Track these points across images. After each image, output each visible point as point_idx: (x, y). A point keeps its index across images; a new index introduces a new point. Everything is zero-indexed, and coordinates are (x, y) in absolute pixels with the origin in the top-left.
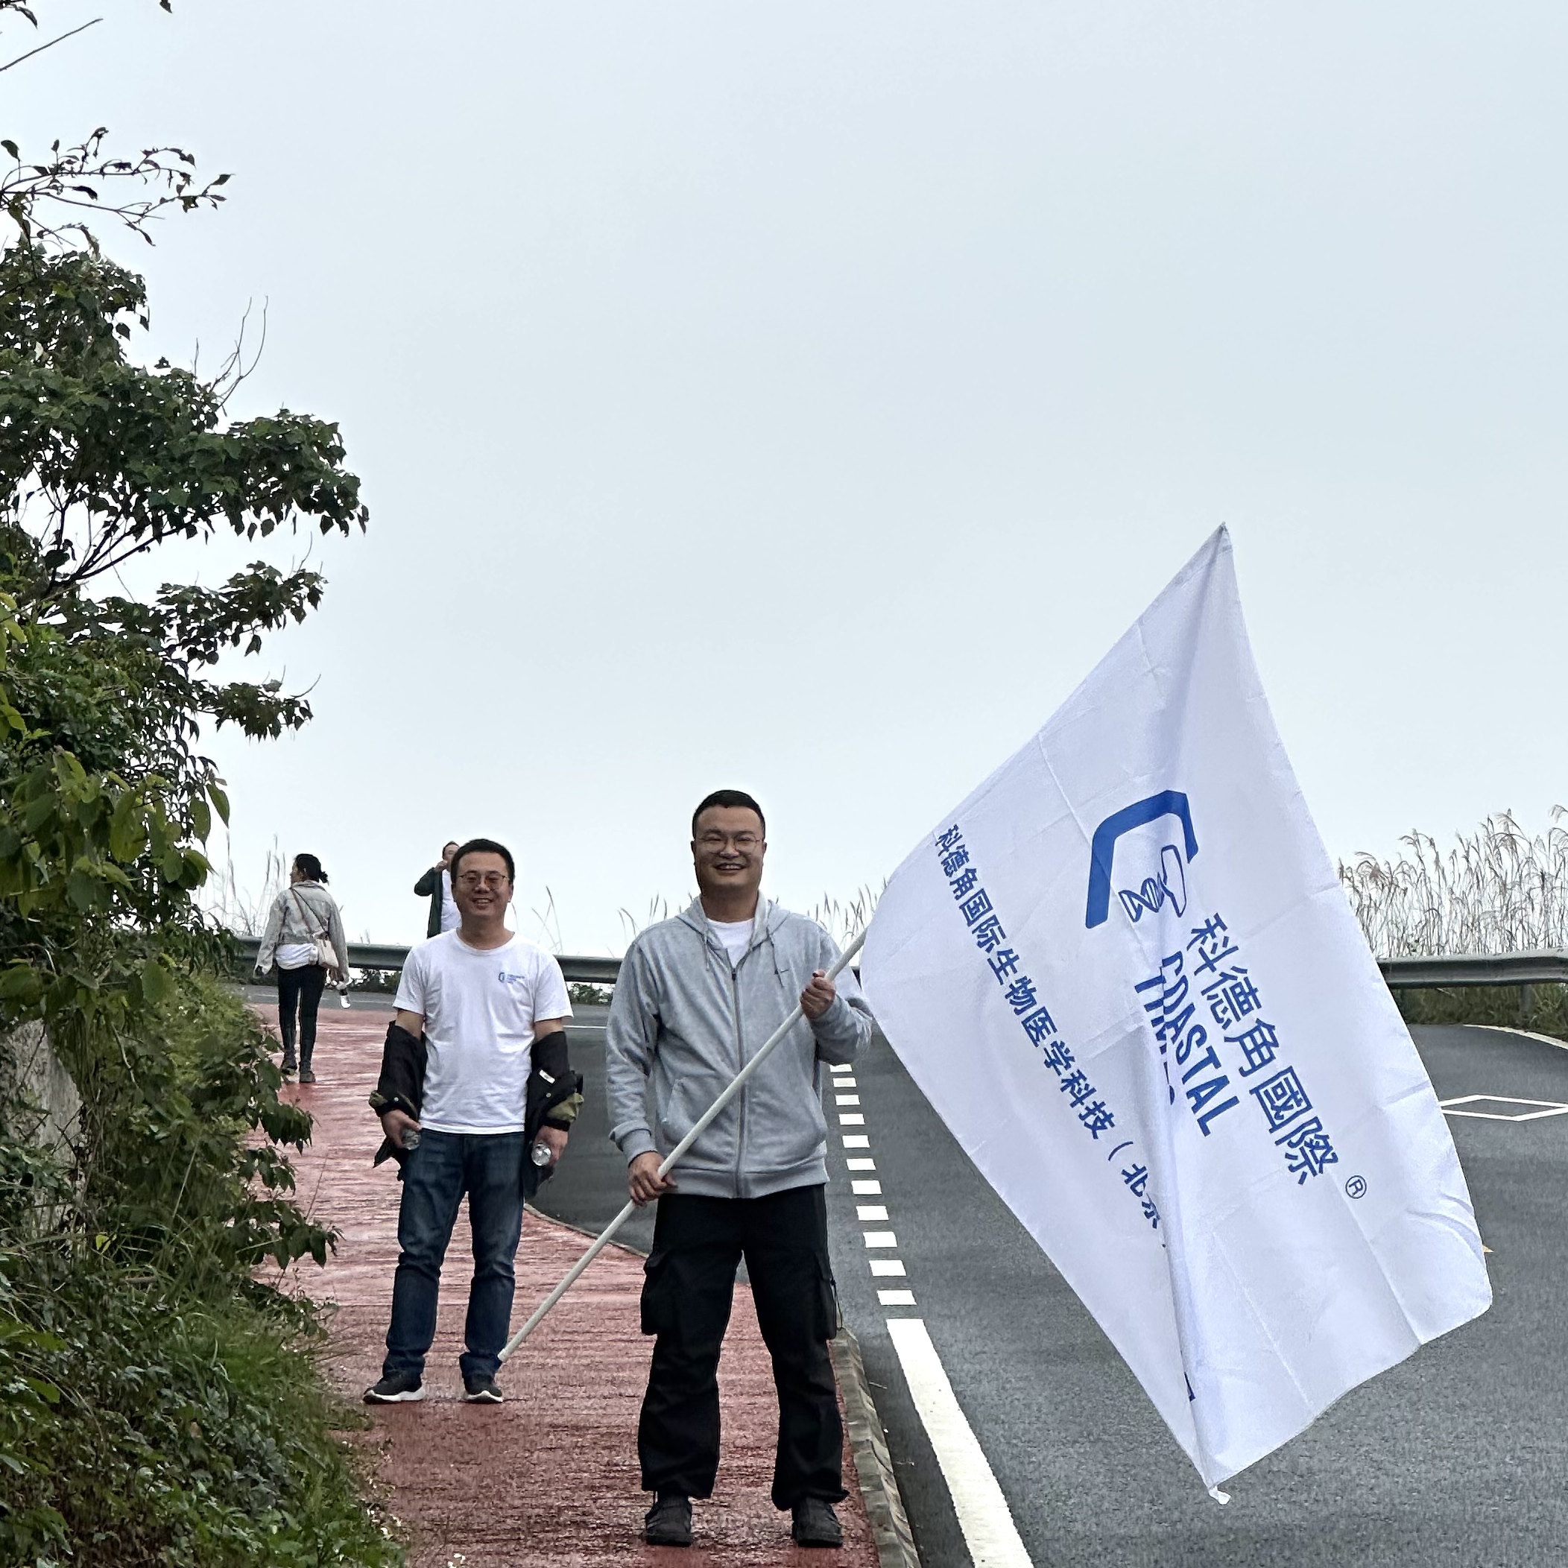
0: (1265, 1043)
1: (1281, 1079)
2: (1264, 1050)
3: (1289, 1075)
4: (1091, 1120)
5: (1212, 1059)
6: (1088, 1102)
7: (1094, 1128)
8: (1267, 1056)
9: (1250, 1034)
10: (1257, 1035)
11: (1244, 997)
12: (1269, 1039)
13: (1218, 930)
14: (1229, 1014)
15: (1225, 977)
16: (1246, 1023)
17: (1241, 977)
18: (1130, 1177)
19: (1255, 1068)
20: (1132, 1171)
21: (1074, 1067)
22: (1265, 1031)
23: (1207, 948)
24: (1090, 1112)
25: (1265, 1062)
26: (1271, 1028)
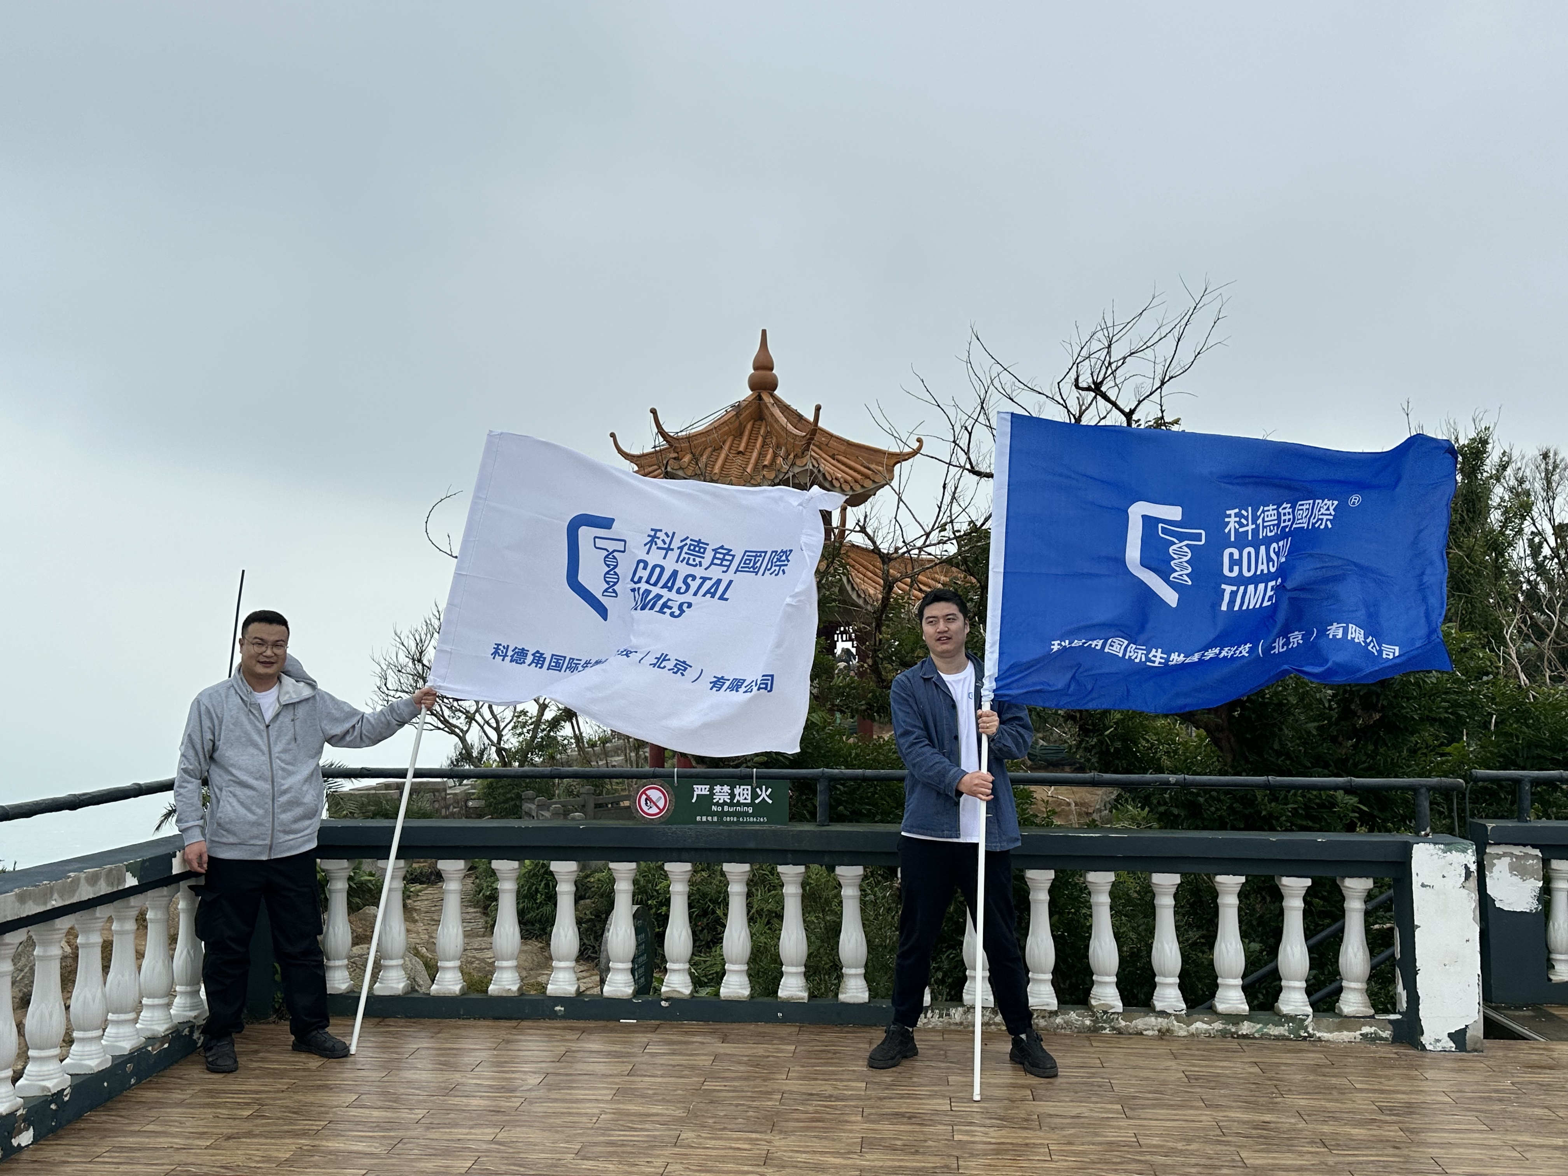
0: (725, 555)
1: (745, 557)
2: (727, 557)
9: (714, 558)
10: (718, 556)
11: (698, 547)
12: (725, 551)
13: (659, 534)
14: (698, 560)
15: (681, 548)
16: (709, 555)
17: (688, 542)
22: (720, 550)
23: (660, 544)
25: (731, 561)
26: (722, 547)
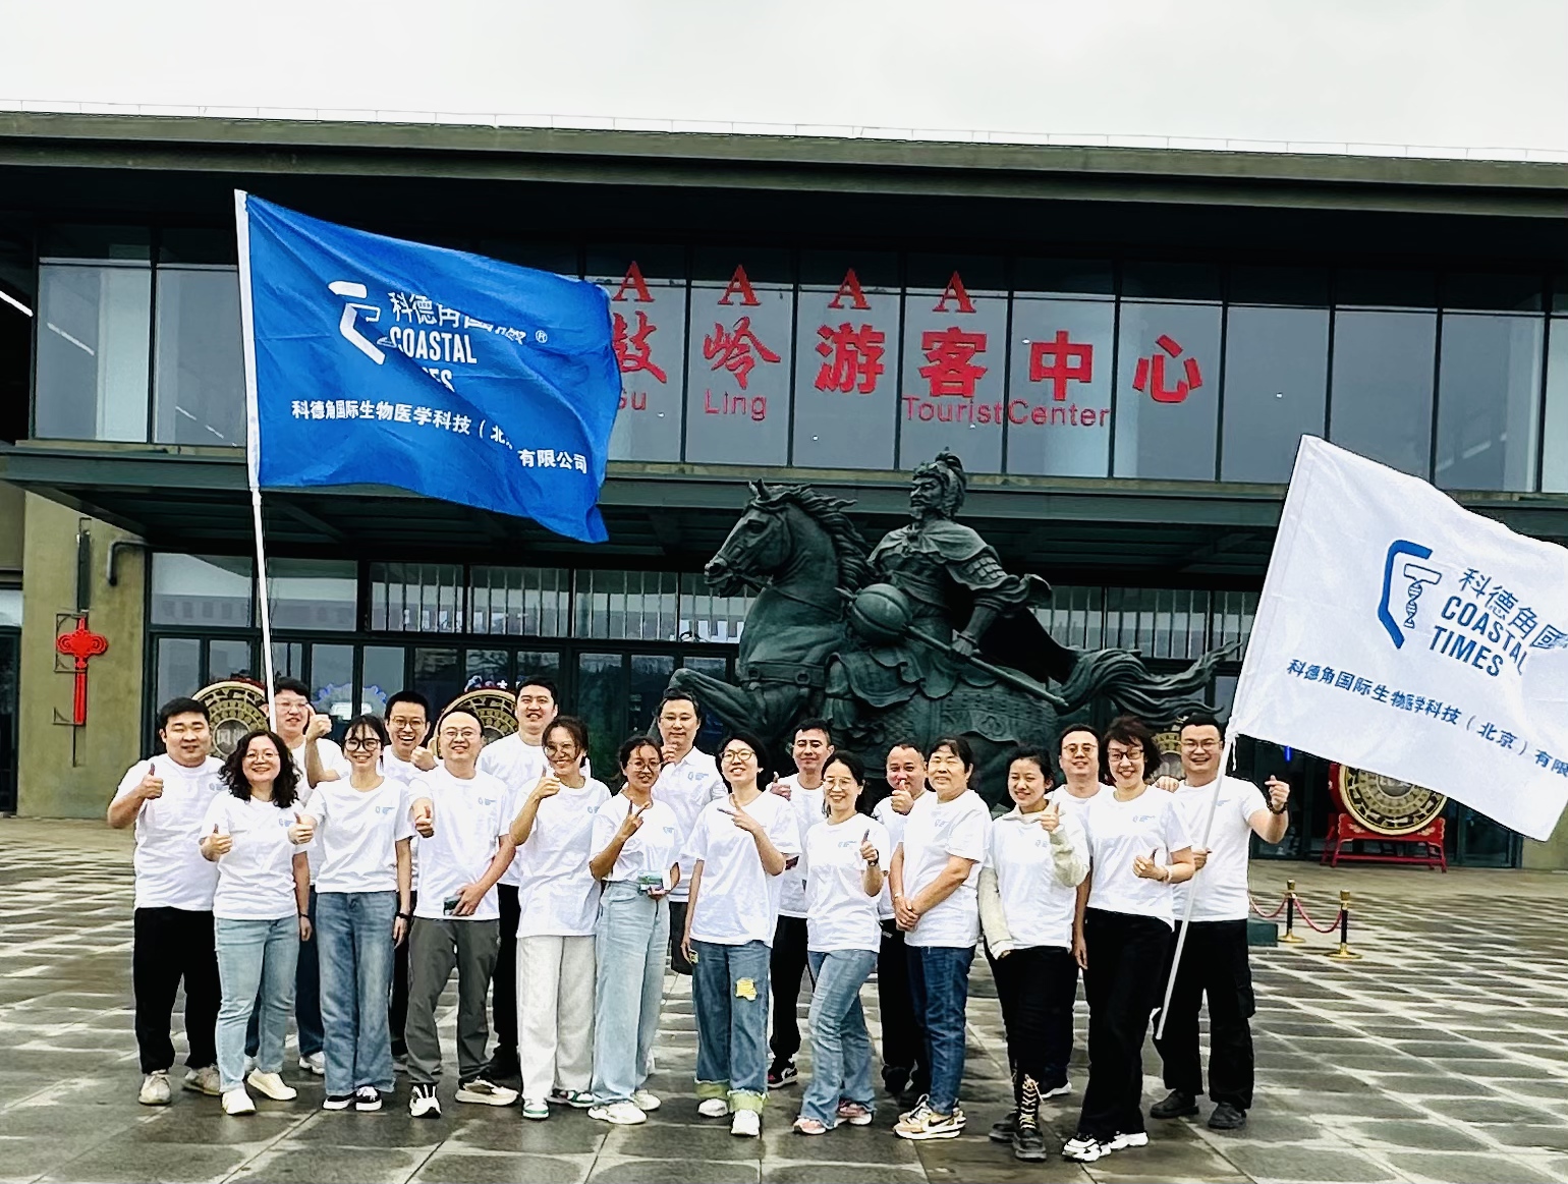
3: (1549, 629)
4: (1448, 717)
5: (1511, 636)
6: (1442, 710)
7: (1452, 720)
8: (1531, 624)
18: (1483, 733)
19: (1527, 634)
20: (1482, 730)
21: (1427, 701)
24: (1446, 714)
